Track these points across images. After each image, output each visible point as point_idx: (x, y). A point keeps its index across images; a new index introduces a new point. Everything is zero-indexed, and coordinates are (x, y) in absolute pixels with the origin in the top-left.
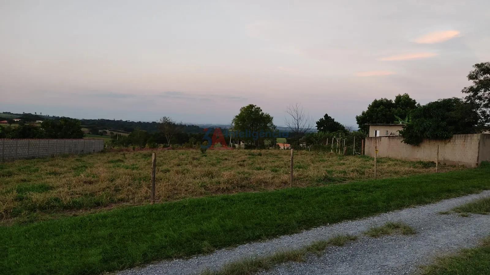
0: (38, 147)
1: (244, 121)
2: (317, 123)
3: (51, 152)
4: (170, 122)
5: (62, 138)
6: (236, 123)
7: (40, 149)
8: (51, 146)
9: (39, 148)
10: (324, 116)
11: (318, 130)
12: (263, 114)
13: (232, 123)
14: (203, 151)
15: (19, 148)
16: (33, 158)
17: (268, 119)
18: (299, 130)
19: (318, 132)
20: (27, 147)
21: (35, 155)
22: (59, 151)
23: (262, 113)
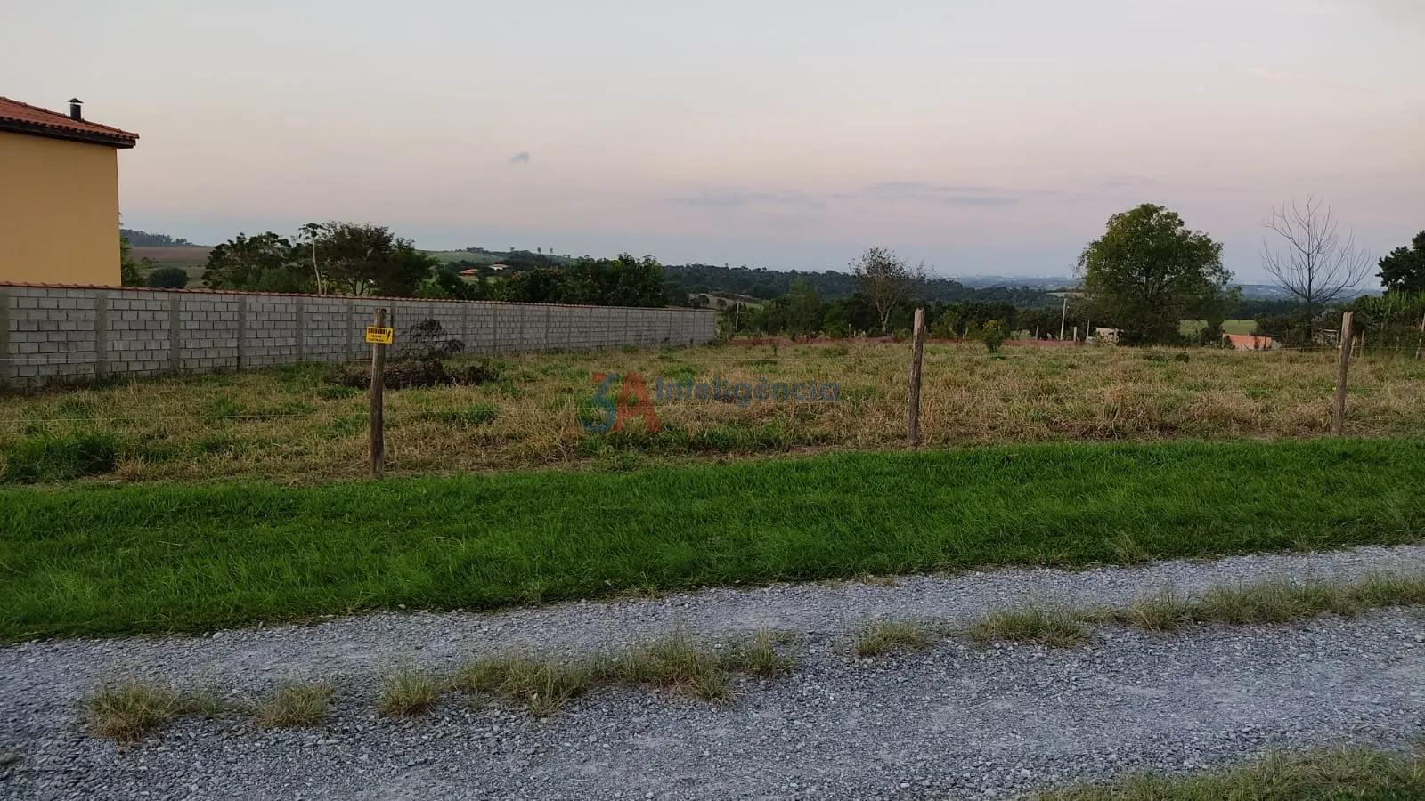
0: (567, 324)
1: (1121, 257)
2: (1382, 264)
3: (596, 339)
4: (889, 264)
5: (619, 304)
6: (1094, 266)
7: (572, 330)
8: (595, 324)
9: (570, 327)
10: (1415, 241)
11: (1386, 288)
12: (1186, 234)
13: (1080, 265)
14: (992, 345)
15: (528, 325)
16: (557, 351)
17: (1204, 251)
18: (1314, 286)
19: (1385, 293)
20: (544, 325)
21: (562, 346)
22: (614, 339)
23: (1184, 231)
